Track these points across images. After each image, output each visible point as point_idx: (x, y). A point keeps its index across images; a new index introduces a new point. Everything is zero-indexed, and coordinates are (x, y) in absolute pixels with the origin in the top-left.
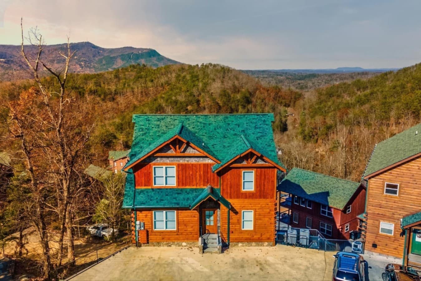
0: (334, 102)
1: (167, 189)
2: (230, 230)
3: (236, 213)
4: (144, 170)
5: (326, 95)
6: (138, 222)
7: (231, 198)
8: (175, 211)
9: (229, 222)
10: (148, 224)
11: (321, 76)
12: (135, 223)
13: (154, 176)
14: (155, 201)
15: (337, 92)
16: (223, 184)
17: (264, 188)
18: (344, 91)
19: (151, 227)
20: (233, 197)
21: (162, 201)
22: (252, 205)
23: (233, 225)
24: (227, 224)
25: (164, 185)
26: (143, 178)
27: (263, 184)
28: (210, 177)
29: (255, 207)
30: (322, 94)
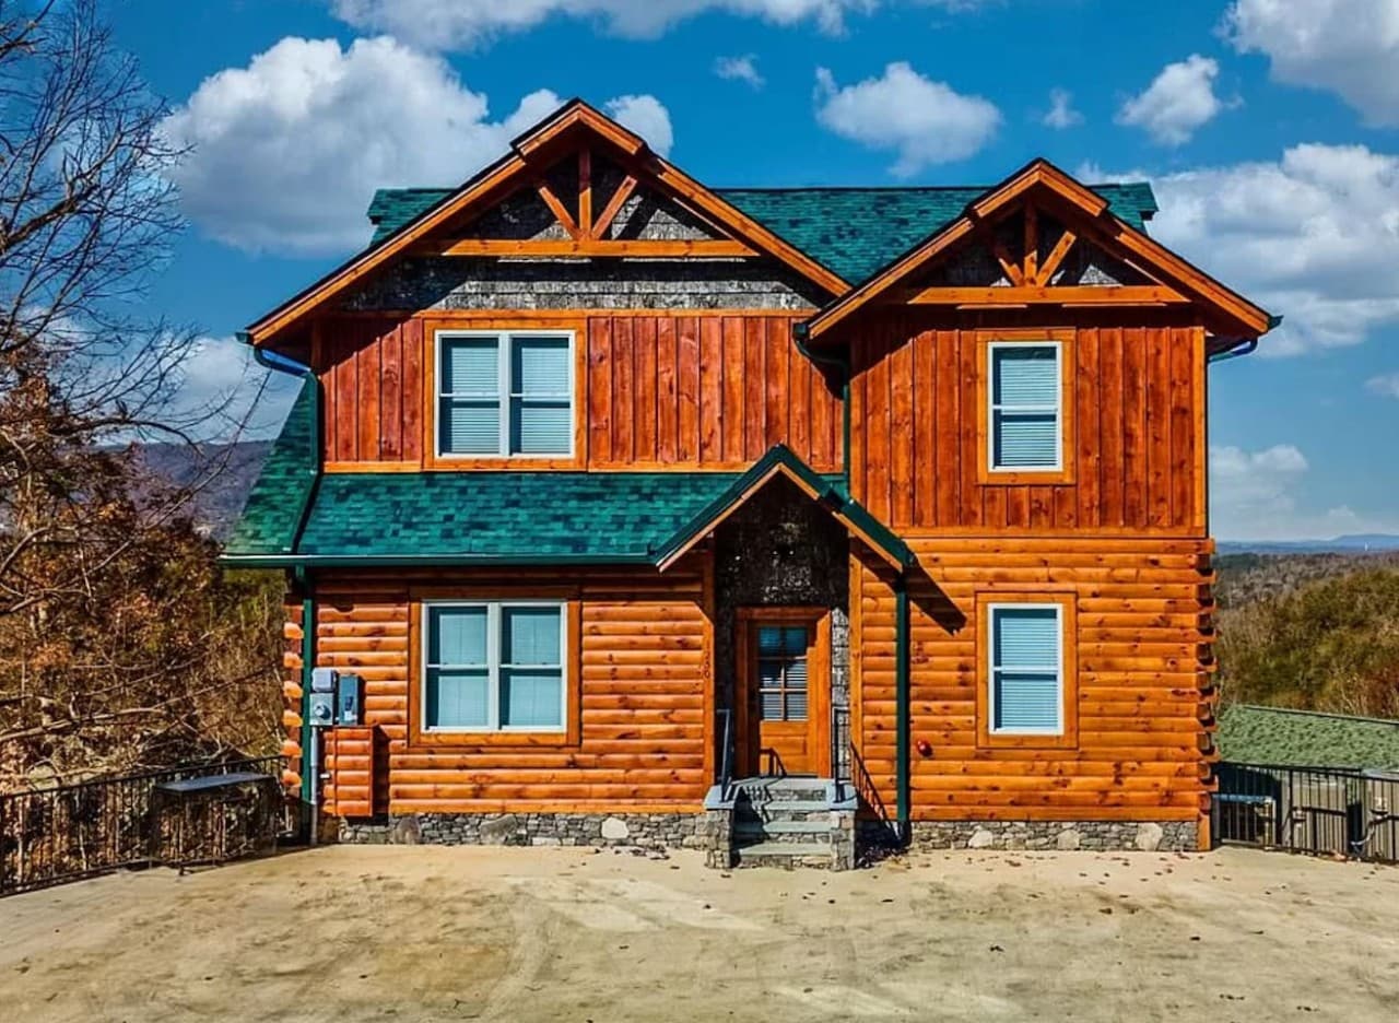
0: (1341, 645)
1: (518, 476)
2: (916, 734)
3: (952, 619)
4: (381, 355)
5: (1306, 618)
6: (321, 677)
7: (916, 519)
8: (564, 606)
9: (905, 683)
10: (386, 692)
11: (1275, 561)
12: (304, 680)
13: (437, 394)
14: (436, 531)
15: (1351, 608)
16: (863, 427)
17: (1127, 456)
18: (1377, 606)
19: (403, 714)
20: (928, 512)
21: (476, 532)
22: (1053, 571)
23: (936, 705)
24: (894, 690)
25: (504, 454)
26: (374, 407)
27: (1118, 428)
28: (783, 399)
29: (1073, 579)
30: (1290, 614)
